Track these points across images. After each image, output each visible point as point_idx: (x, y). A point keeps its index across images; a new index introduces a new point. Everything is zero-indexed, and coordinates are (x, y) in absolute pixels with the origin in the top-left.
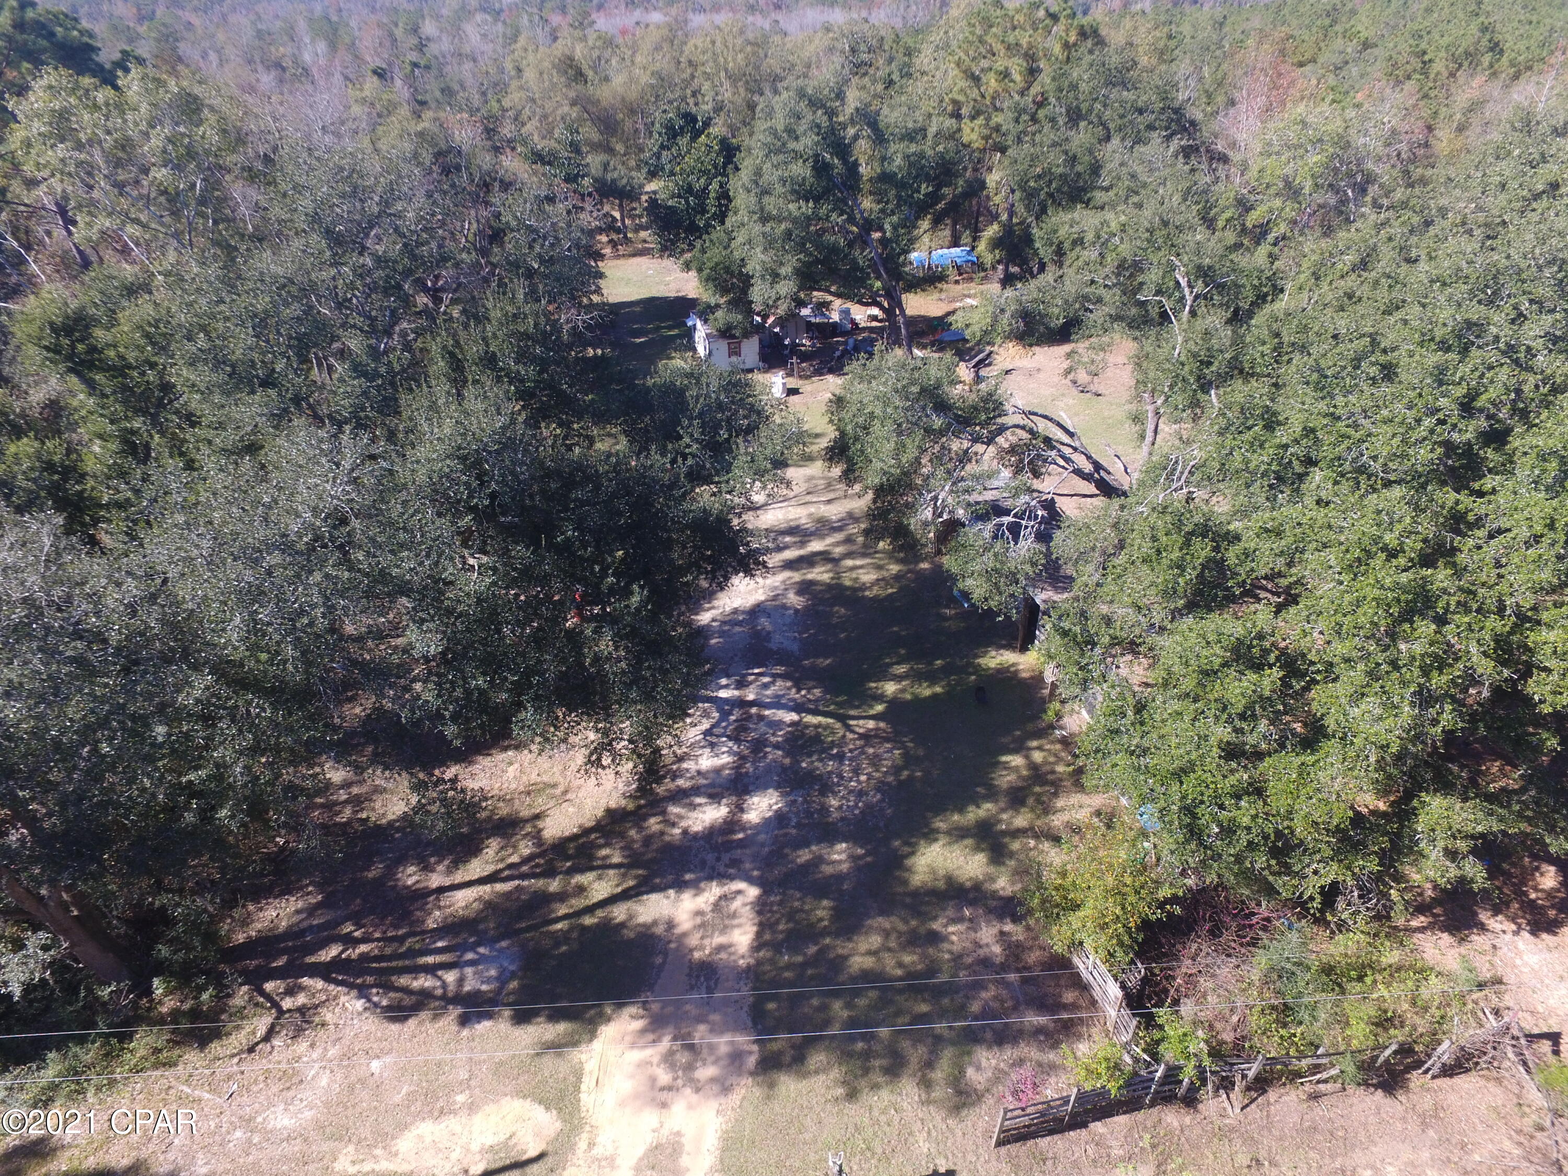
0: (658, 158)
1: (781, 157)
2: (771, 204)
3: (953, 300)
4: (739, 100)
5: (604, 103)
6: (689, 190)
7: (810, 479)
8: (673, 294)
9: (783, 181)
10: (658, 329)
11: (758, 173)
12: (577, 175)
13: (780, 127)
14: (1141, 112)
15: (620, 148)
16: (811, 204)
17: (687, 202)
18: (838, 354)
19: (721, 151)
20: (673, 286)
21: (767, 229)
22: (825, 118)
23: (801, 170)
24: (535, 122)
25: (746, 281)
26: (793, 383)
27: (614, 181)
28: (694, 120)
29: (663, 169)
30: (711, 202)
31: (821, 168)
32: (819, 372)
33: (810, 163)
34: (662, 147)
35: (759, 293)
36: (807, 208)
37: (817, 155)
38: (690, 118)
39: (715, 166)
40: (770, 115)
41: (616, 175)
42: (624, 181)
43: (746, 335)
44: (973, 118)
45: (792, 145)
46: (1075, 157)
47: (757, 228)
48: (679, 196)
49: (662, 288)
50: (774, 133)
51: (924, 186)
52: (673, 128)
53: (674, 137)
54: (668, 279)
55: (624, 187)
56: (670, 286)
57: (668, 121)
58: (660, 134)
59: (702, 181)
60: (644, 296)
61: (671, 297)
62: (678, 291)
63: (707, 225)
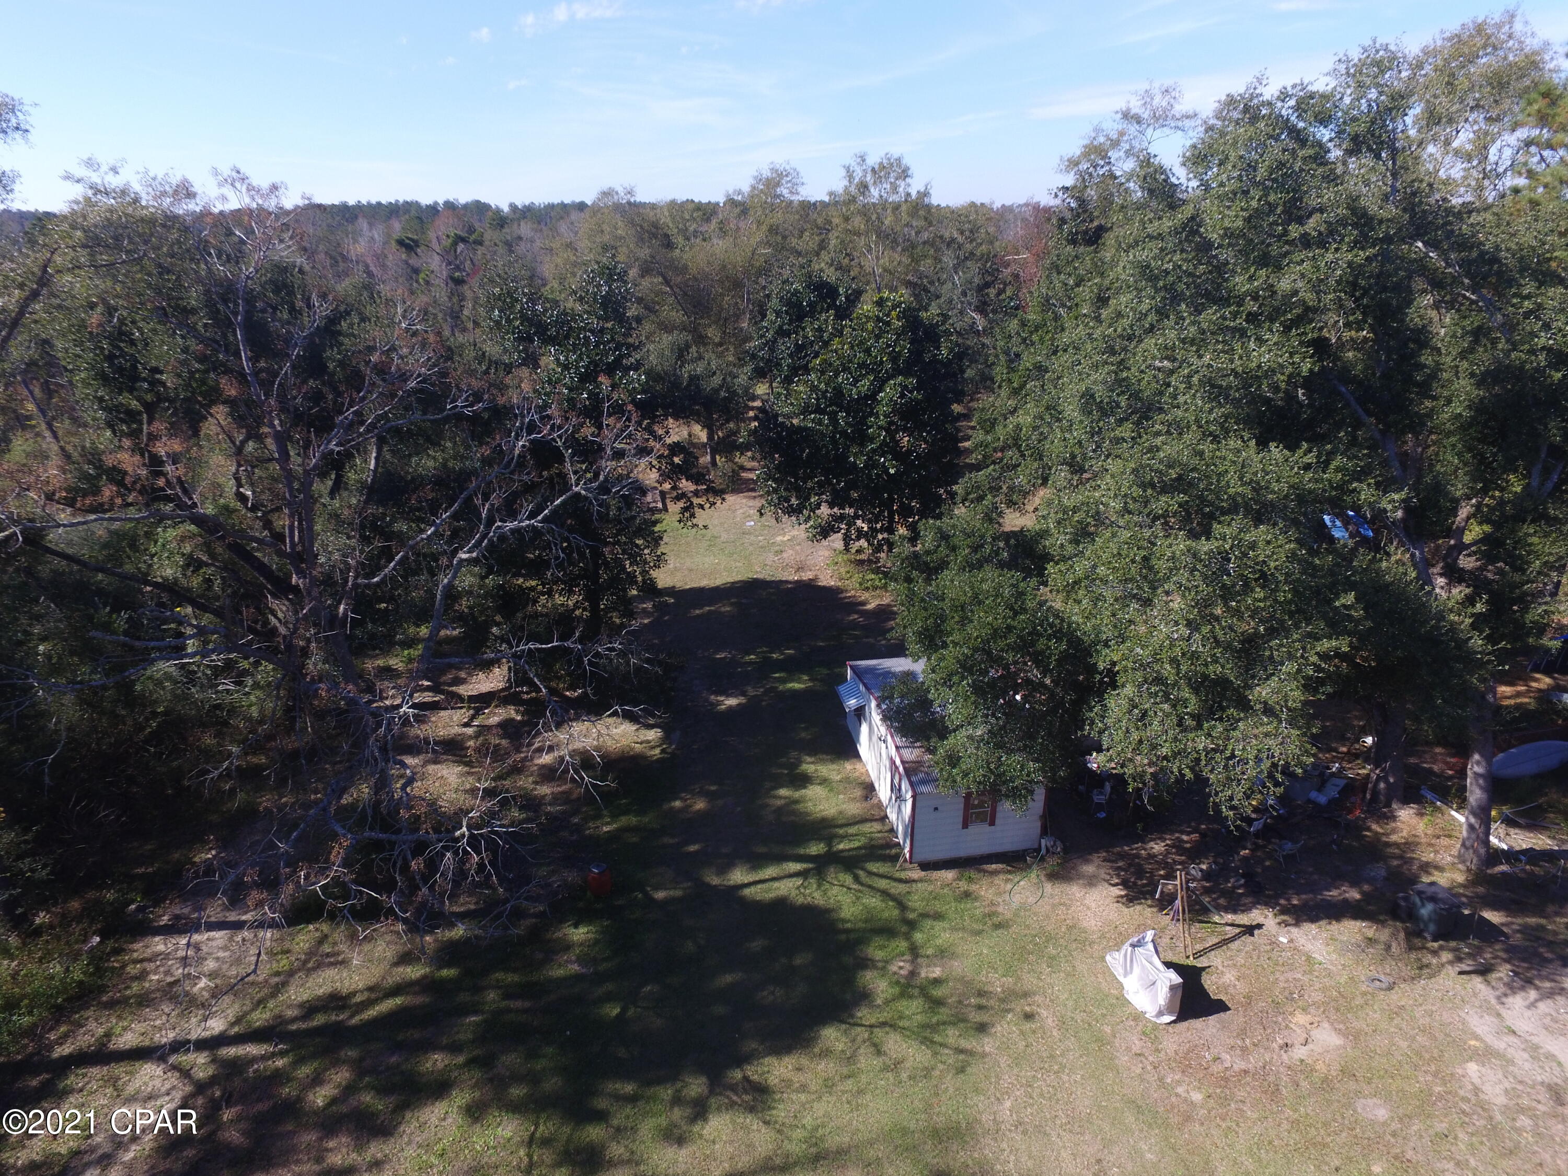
5: (694, 272)
6: (838, 398)
17: (833, 421)
20: (789, 557)
38: (825, 291)
42: (717, 380)
49: (770, 558)
52: (798, 305)
53: (800, 318)
54: (779, 538)
55: (716, 391)
56: (785, 555)
57: (792, 295)
58: (778, 314)
59: (865, 384)
60: (739, 578)
61: (787, 582)
62: (799, 569)
63: (871, 464)
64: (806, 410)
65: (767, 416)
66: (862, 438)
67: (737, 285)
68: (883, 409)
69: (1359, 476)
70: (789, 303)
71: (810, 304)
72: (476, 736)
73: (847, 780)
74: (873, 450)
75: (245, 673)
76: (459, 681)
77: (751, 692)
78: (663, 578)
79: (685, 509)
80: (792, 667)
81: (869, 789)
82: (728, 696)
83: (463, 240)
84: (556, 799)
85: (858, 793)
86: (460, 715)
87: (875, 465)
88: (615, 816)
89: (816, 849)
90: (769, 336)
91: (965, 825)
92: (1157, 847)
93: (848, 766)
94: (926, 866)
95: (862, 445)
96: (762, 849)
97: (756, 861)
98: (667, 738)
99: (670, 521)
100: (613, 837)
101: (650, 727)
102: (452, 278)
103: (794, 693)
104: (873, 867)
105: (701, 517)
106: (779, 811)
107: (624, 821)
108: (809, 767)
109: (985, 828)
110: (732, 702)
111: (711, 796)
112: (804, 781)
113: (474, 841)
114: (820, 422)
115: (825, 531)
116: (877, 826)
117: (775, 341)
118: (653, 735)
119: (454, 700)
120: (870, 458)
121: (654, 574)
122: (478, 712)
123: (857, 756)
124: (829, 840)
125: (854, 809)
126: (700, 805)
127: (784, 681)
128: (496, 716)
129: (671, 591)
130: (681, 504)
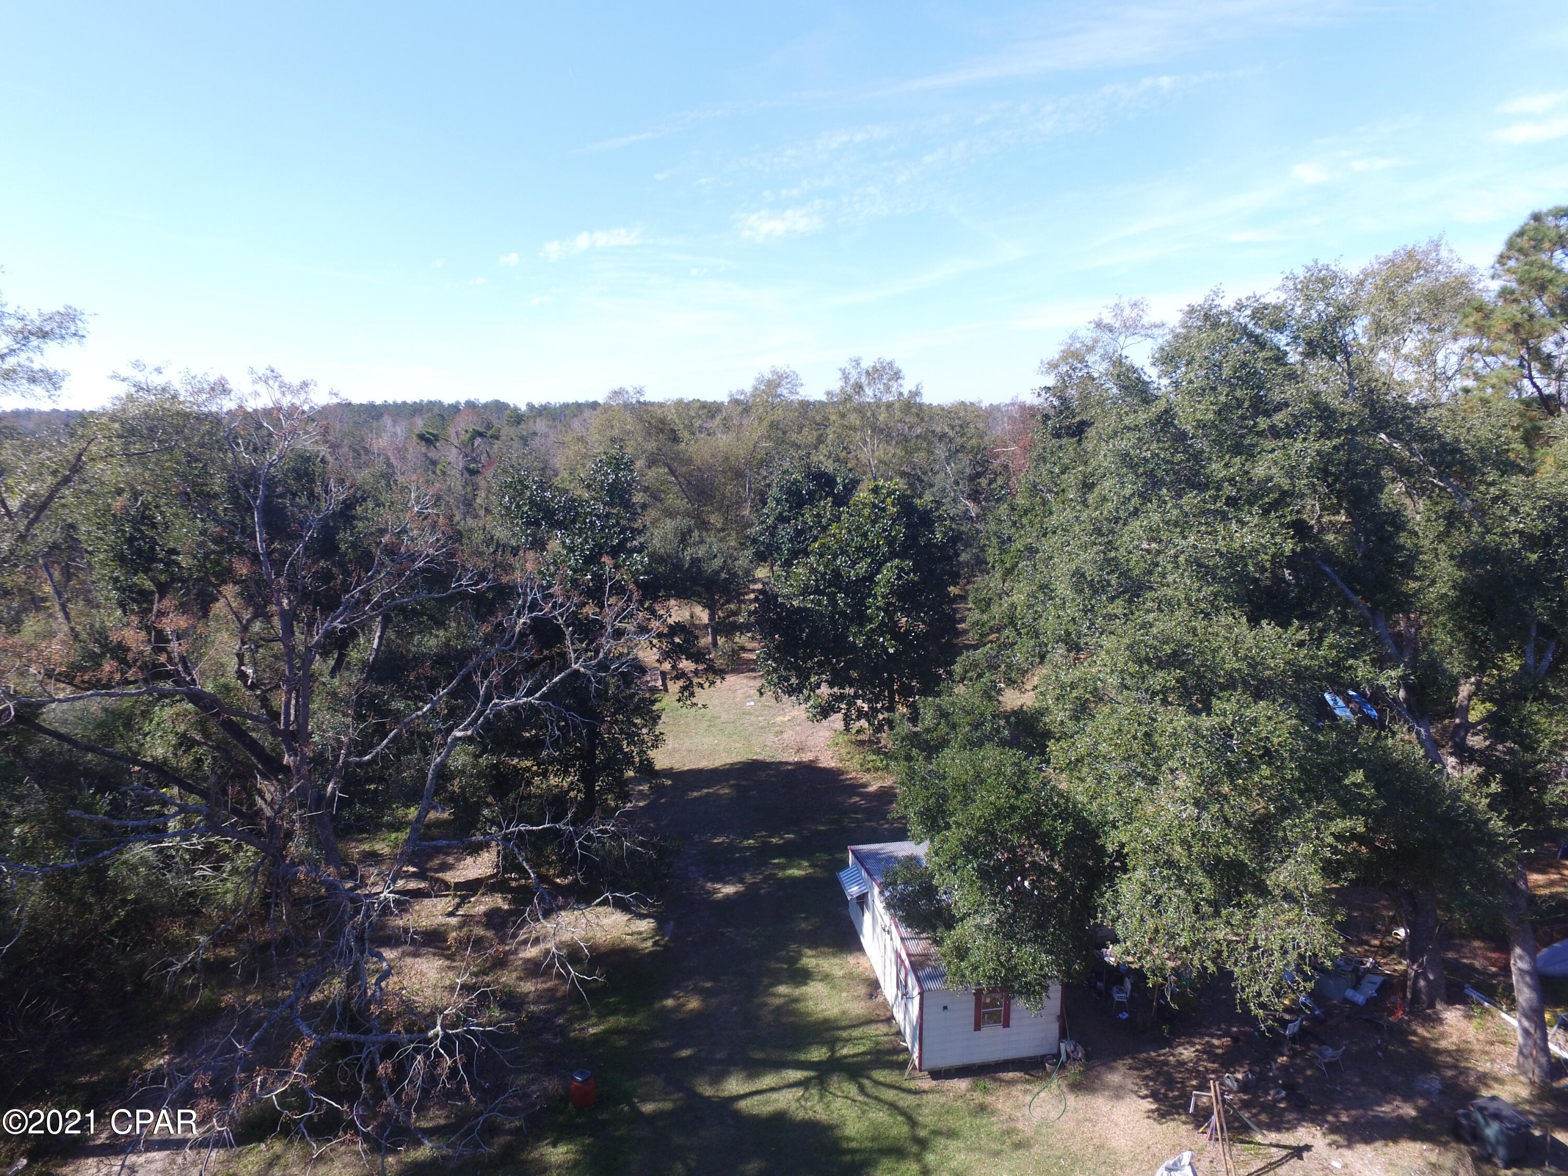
5: (698, 463)
6: (837, 580)
8: (792, 757)
10: (765, 853)
15: (715, 519)
17: (832, 602)
20: (789, 736)
27: (695, 561)
29: (778, 549)
34: (782, 519)
41: (701, 552)
42: (717, 563)
48: (817, 591)
49: (770, 739)
52: (797, 493)
53: (800, 506)
54: (779, 719)
55: (717, 573)
56: (785, 736)
57: (792, 484)
58: (778, 501)
59: (862, 567)
60: (739, 759)
61: (787, 763)
62: (800, 750)
63: (871, 643)
64: (805, 592)
65: (768, 599)
66: (861, 618)
67: (739, 474)
68: (880, 590)
69: (1354, 653)
70: (789, 492)
71: (810, 492)
72: (460, 927)
73: (850, 976)
74: (872, 630)
75: (225, 857)
76: (445, 867)
77: (749, 879)
78: (661, 759)
79: (684, 689)
80: (791, 853)
81: (874, 986)
82: (725, 883)
83: (481, 435)
84: (540, 997)
85: (862, 990)
86: (444, 904)
87: (874, 644)
88: (602, 1017)
89: (818, 1054)
90: (770, 522)
91: (977, 1027)
92: (1187, 1053)
93: (851, 960)
94: (937, 1074)
95: (861, 625)
96: (759, 1055)
97: (754, 1069)
98: (660, 929)
99: (668, 702)
100: (599, 1040)
101: (642, 917)
102: (468, 469)
103: (794, 880)
104: (881, 1075)
105: (701, 696)
106: (778, 1010)
107: (613, 1021)
108: (810, 960)
109: (999, 1029)
110: (729, 890)
111: (706, 994)
112: (803, 976)
113: (447, 1043)
114: (819, 603)
115: (825, 711)
116: (882, 1028)
117: (775, 527)
118: (645, 925)
119: (440, 888)
120: (869, 638)
121: (652, 754)
122: (464, 900)
123: (859, 948)
124: (832, 1044)
125: (858, 1008)
126: (694, 1004)
127: (783, 867)
128: (482, 905)
129: (668, 773)
130: (681, 683)
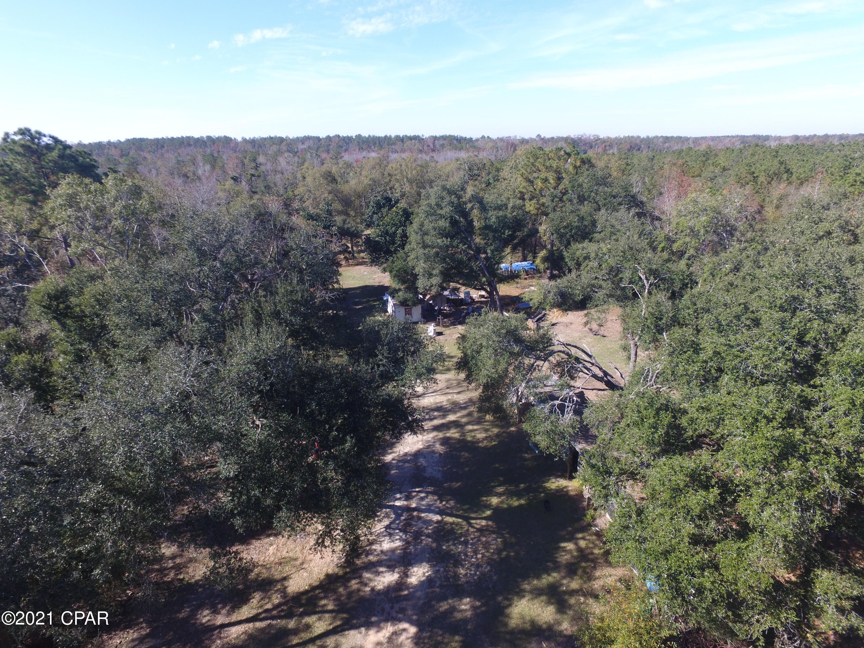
0: (372, 218)
1: (434, 217)
2: (428, 239)
3: (524, 288)
4: (413, 192)
5: (345, 193)
6: (387, 233)
7: (448, 380)
8: (377, 284)
9: (435, 229)
10: (368, 301)
11: (422, 225)
12: (330, 226)
13: (433, 203)
14: (615, 197)
15: (352, 213)
16: (449, 240)
17: (385, 239)
18: (463, 314)
19: (403, 214)
20: (377, 280)
21: (426, 251)
22: (456, 199)
23: (443, 224)
24: (310, 201)
25: (415, 277)
26: (439, 329)
27: (348, 228)
28: (390, 200)
29: (374, 223)
30: (398, 239)
31: (454, 223)
32: (453, 324)
33: (448, 220)
34: (374, 213)
35: (421, 283)
36: (447, 241)
37: (452, 217)
38: (388, 200)
39: (400, 222)
40: (428, 197)
41: (349, 226)
42: (354, 228)
43: (415, 304)
44: (530, 200)
45: (439, 212)
46: (583, 217)
47: (421, 251)
48: (381, 236)
49: (371, 281)
50: (429, 205)
51: (507, 231)
52: (379, 204)
53: (380, 208)
55: (354, 231)
57: (378, 201)
59: (394, 229)
60: (361, 285)
62: (379, 283)
64: (378, 236)
65: (368, 238)
67: (359, 197)
70: (376, 204)
71: (383, 204)
74: (396, 246)
77: (364, 305)
90: (370, 214)
91: (406, 316)
95: (393, 245)
103: (375, 305)
108: (376, 314)
109: (410, 316)
110: (360, 307)
114: (382, 239)
115: (385, 270)
127: (373, 303)
